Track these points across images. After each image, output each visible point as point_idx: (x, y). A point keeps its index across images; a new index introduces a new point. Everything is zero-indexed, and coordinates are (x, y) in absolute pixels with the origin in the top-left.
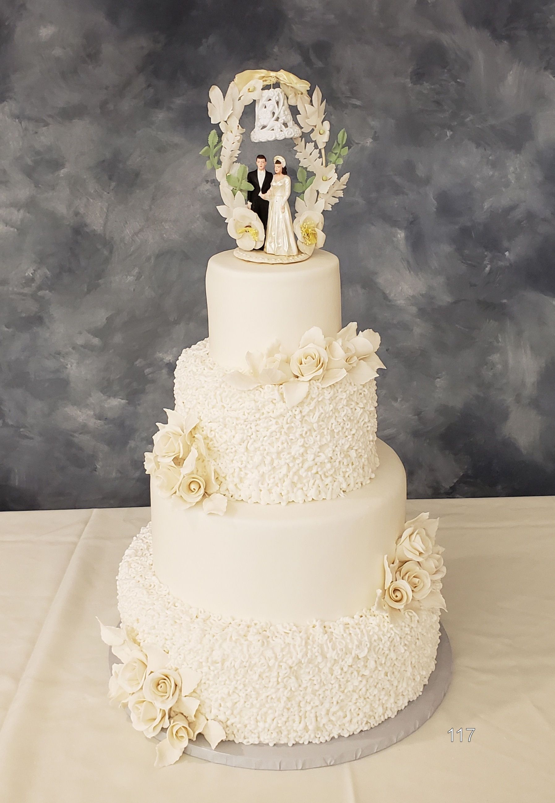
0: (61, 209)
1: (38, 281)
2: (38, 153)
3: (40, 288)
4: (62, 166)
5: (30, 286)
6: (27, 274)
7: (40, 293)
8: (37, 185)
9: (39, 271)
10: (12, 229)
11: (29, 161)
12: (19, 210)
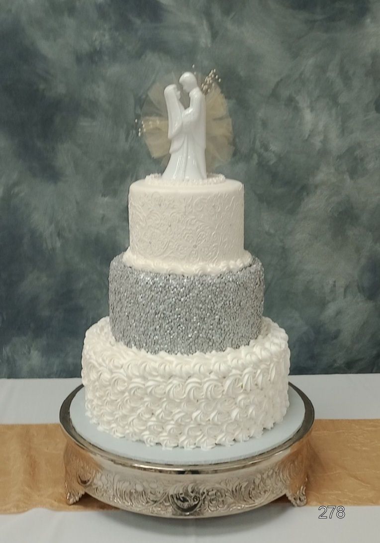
0: (320, 176)
1: (265, 154)
2: (362, 160)
3: (260, 155)
4: (352, 178)
5: (261, 147)
6: (271, 145)
7: (255, 156)
8: (340, 157)
9: (273, 155)
10: (307, 136)
11: (358, 152)
12: (321, 142)
